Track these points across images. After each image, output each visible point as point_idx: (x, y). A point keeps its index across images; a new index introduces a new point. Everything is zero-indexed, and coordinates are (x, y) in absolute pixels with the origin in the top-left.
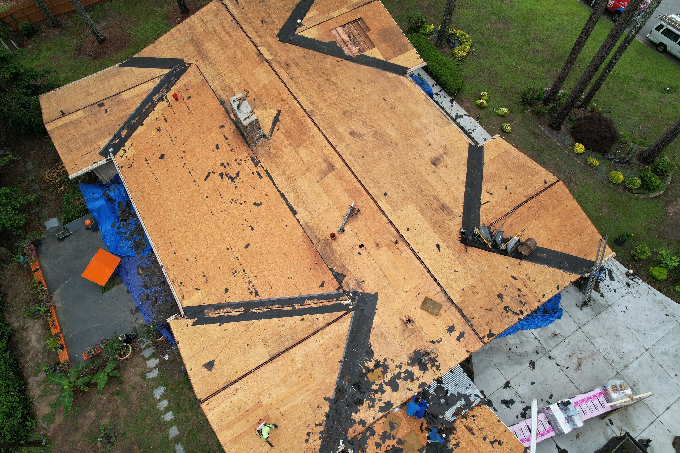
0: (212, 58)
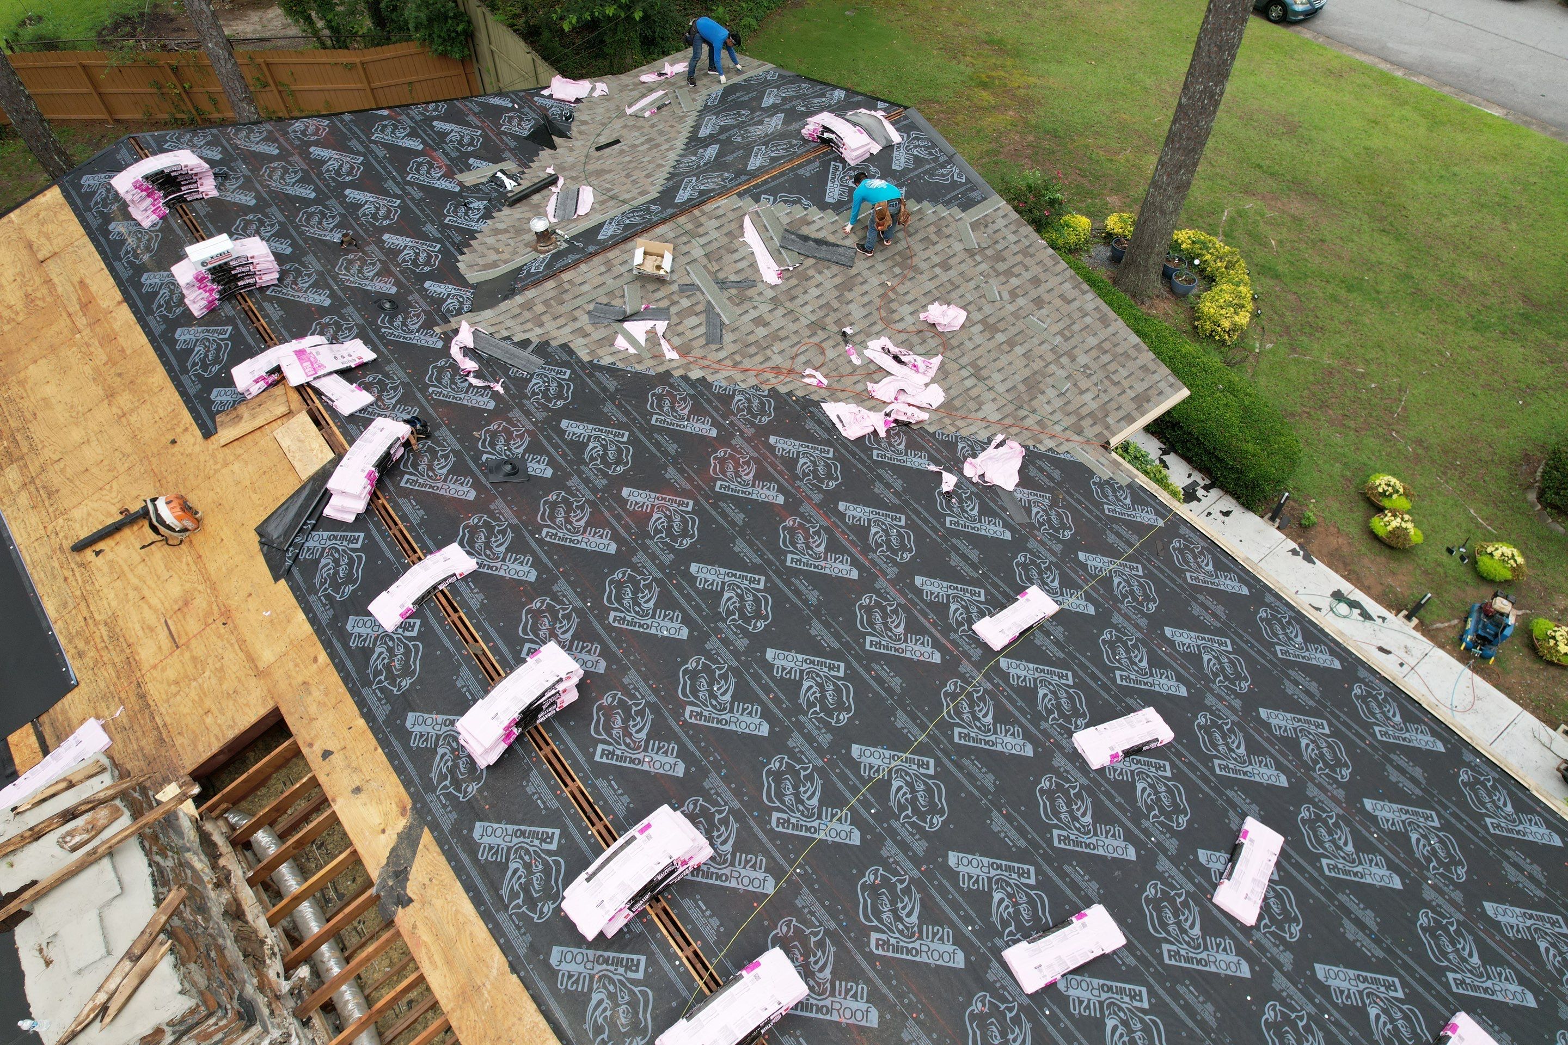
0: (48, 453)
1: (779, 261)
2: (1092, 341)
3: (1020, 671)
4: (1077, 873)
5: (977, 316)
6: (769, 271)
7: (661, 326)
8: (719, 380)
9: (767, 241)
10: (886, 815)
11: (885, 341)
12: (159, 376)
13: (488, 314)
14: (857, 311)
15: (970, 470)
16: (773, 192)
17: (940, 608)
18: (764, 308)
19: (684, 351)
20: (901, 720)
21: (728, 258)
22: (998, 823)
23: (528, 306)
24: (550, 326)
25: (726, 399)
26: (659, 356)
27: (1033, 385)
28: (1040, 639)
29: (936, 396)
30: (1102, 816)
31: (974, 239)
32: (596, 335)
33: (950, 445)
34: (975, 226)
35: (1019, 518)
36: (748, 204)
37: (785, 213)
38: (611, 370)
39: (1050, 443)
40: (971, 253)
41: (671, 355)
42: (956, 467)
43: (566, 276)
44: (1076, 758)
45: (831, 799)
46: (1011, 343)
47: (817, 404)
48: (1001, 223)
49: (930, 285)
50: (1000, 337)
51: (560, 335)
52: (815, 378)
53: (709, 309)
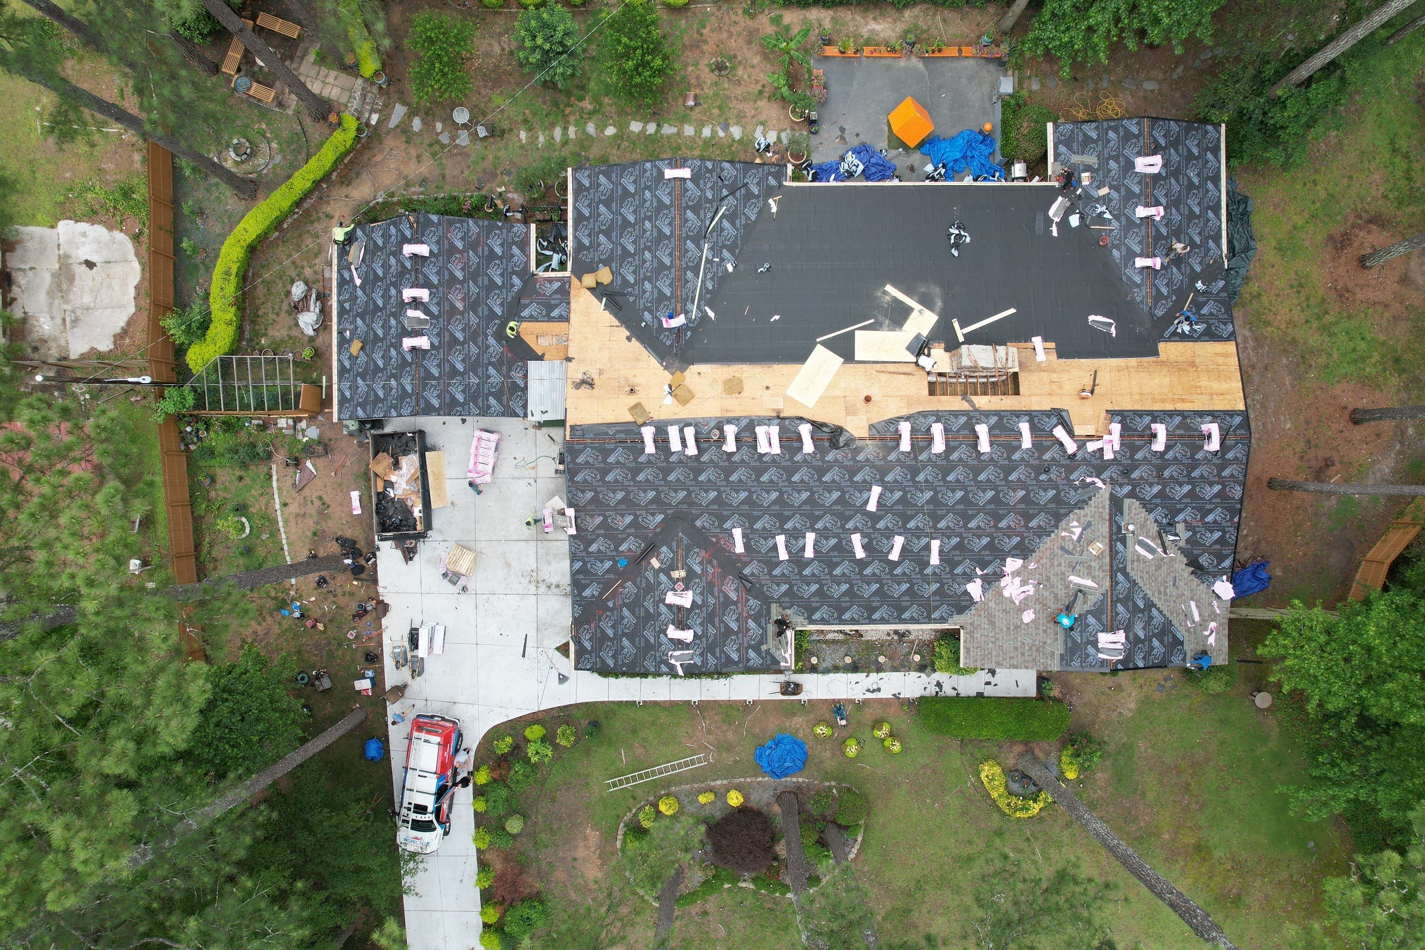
0: (1134, 374)
1: (1075, 584)
2: (994, 653)
3: (924, 541)
4: (882, 513)
5: (1023, 626)
6: (1074, 579)
7: (1075, 538)
8: (1047, 540)
9: (1085, 586)
10: (917, 488)
11: (1031, 593)
12: (1138, 407)
13: (1108, 496)
14: (1046, 594)
15: (979, 581)
16: (1102, 601)
17: (949, 538)
18: (1063, 569)
19: (1063, 538)
20: (931, 507)
21: (1086, 571)
22: (900, 507)
23: (1103, 507)
24: (1093, 509)
25: (1040, 537)
26: (1065, 530)
27: (992, 623)
28: (926, 553)
29: (1006, 593)
30: (887, 528)
31: (1049, 649)
32: (1082, 519)
33: (989, 583)
34: (1053, 653)
35: (959, 580)
36: (1103, 590)
37: (1092, 599)
38: (1067, 515)
39: (973, 612)
40: (1045, 643)
41: (1064, 534)
42: (982, 577)
43: (1107, 523)
44: (900, 534)
45: (926, 481)
46: (1008, 629)
47: (1025, 558)
48: (1049, 662)
49: (1041, 621)
50: (1012, 627)
51: (1088, 510)
52: (1032, 566)
53: (1072, 554)
